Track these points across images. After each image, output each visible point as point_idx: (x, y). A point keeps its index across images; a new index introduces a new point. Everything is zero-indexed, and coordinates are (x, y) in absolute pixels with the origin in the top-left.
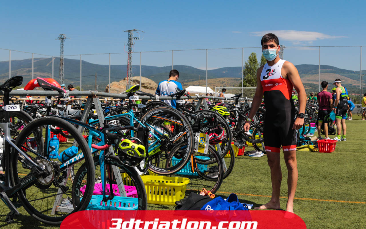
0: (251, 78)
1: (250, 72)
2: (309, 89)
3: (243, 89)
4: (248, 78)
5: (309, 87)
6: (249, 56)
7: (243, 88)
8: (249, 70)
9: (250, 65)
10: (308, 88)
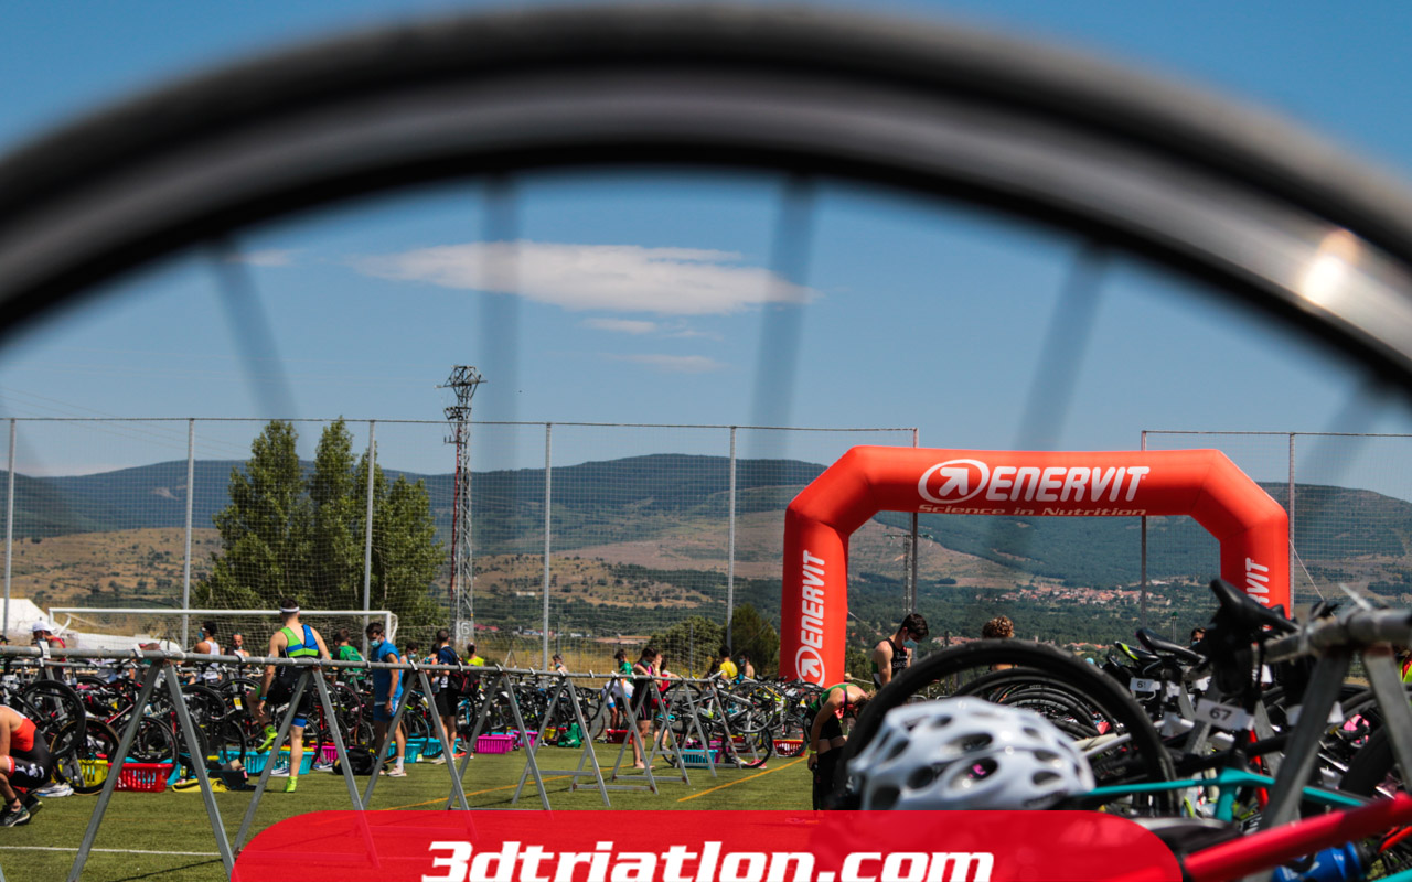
0: (260, 553)
1: (255, 525)
2: (692, 605)
3: (190, 615)
4: (247, 551)
5: (693, 593)
6: (258, 436)
7: (187, 611)
8: (251, 513)
9: (259, 484)
10: (688, 598)
